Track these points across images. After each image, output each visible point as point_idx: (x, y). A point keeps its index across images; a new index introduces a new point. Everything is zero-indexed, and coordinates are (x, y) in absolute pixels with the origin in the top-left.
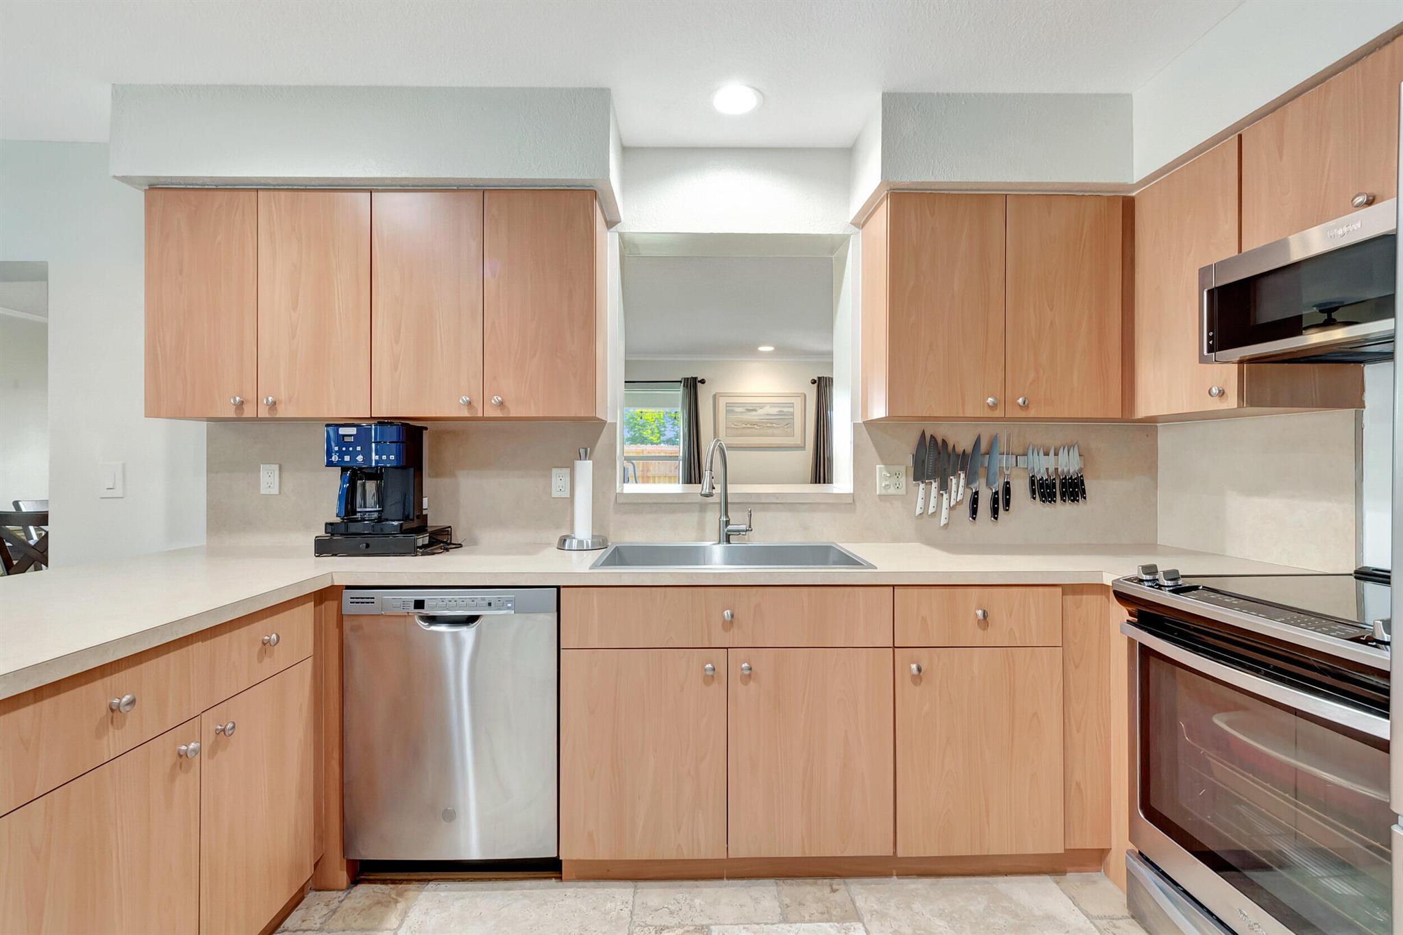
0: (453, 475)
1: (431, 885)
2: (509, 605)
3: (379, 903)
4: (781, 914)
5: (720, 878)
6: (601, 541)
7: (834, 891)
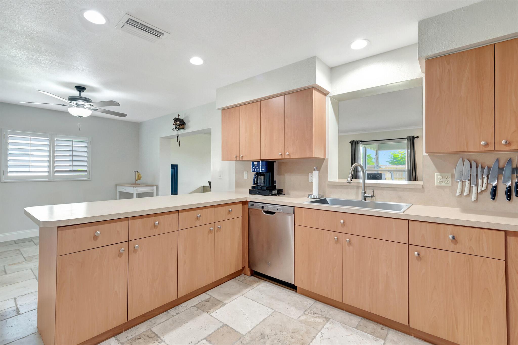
0: (284, 175)
1: (267, 282)
2: (282, 210)
3: (254, 281)
4: (356, 326)
5: (344, 310)
6: (321, 196)
7: (382, 329)
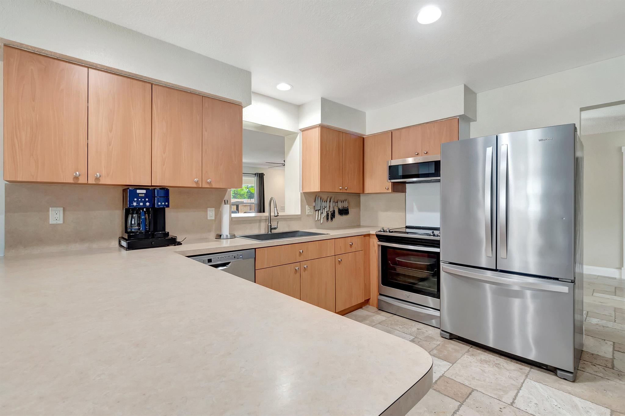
2: (241, 257)
